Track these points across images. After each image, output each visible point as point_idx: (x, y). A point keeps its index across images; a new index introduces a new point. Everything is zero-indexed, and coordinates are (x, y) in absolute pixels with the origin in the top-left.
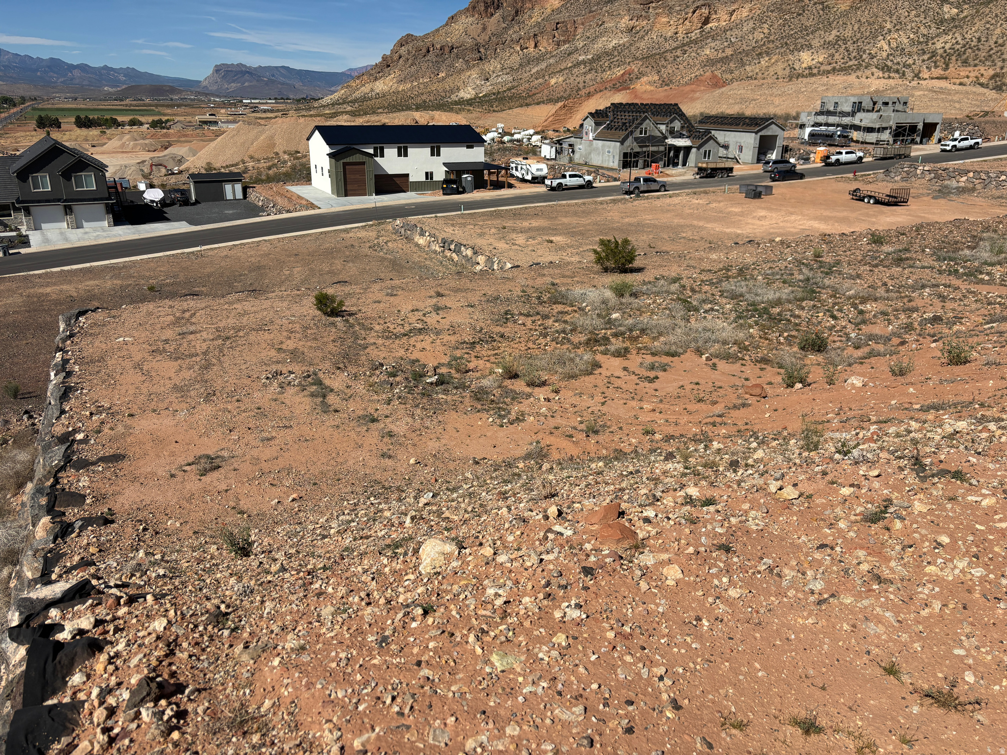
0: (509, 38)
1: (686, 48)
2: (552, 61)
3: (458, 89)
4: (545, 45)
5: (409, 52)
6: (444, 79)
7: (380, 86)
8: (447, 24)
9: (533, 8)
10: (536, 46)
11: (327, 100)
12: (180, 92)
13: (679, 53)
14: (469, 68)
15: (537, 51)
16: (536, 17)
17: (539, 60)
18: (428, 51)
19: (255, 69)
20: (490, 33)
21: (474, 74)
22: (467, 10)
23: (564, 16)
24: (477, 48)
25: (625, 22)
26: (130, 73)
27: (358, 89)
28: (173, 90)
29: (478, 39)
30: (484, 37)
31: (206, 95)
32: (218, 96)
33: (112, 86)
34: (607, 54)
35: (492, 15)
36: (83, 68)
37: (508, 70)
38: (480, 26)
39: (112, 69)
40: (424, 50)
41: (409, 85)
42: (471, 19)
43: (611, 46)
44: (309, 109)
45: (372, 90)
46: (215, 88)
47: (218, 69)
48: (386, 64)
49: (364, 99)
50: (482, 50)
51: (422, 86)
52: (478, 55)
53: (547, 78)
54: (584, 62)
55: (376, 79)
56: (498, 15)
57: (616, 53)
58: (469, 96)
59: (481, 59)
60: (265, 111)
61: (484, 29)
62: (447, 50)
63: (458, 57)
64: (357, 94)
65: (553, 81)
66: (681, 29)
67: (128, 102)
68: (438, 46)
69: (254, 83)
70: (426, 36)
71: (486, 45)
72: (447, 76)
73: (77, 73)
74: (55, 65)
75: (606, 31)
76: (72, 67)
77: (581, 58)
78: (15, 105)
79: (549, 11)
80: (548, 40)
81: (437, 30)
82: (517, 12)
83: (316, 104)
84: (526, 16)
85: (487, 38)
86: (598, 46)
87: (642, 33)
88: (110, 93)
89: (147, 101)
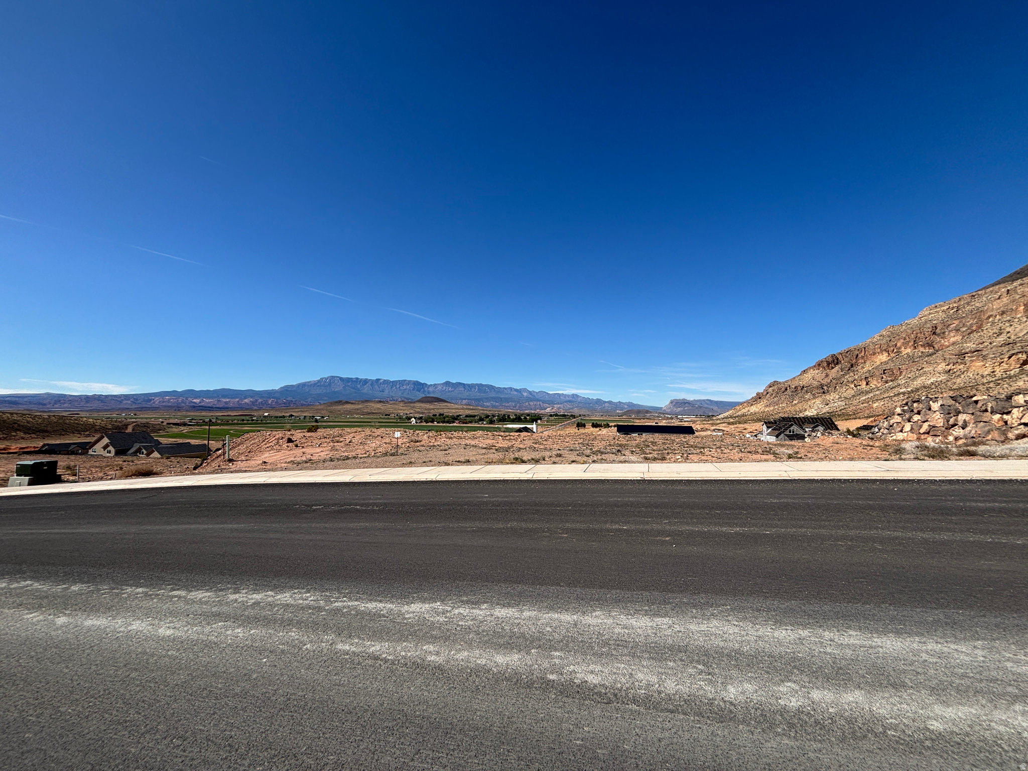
0: (846, 380)
1: (999, 382)
2: (877, 393)
3: (806, 410)
4: (874, 383)
5: (773, 391)
6: (795, 404)
7: (753, 409)
8: (801, 375)
9: (865, 362)
10: (867, 384)
11: (722, 416)
12: (651, 412)
13: (992, 385)
14: (815, 398)
15: (868, 386)
16: (868, 367)
17: (867, 392)
18: (786, 389)
19: (692, 401)
20: (831, 378)
21: (818, 401)
22: (815, 366)
23: (891, 365)
24: (822, 386)
25: (942, 366)
26: (630, 404)
27: (740, 410)
28: (647, 412)
29: (822, 381)
30: (828, 380)
31: (663, 414)
32: (669, 414)
33: (620, 410)
34: (925, 387)
35: (833, 368)
36: (610, 402)
37: (843, 399)
38: (824, 375)
39: (622, 403)
40: (783, 389)
41: (772, 408)
42: (817, 371)
43: (929, 382)
44: (709, 421)
45: (749, 411)
46: (669, 410)
47: (672, 402)
48: (759, 397)
49: (743, 415)
50: (825, 388)
51: (780, 409)
52: (822, 391)
53: (870, 403)
54: (904, 393)
55: (752, 405)
56: (837, 368)
57: (933, 387)
58: (812, 414)
59: (824, 393)
60: (685, 422)
61: (827, 376)
62: (799, 388)
63: (807, 392)
64: (740, 413)
65: (875, 405)
66: (997, 369)
67: (624, 417)
68: (793, 387)
69: (690, 408)
70: (786, 382)
71: (828, 385)
72: (799, 403)
73: (607, 405)
74: (599, 401)
75: (925, 373)
76: (606, 402)
77: (901, 391)
78: (575, 418)
79: (878, 363)
80: (877, 380)
81: (794, 378)
82: (852, 366)
83: (714, 418)
84: (860, 367)
85: (829, 381)
86: (918, 383)
87: (958, 373)
88: (619, 413)
89: (633, 416)
